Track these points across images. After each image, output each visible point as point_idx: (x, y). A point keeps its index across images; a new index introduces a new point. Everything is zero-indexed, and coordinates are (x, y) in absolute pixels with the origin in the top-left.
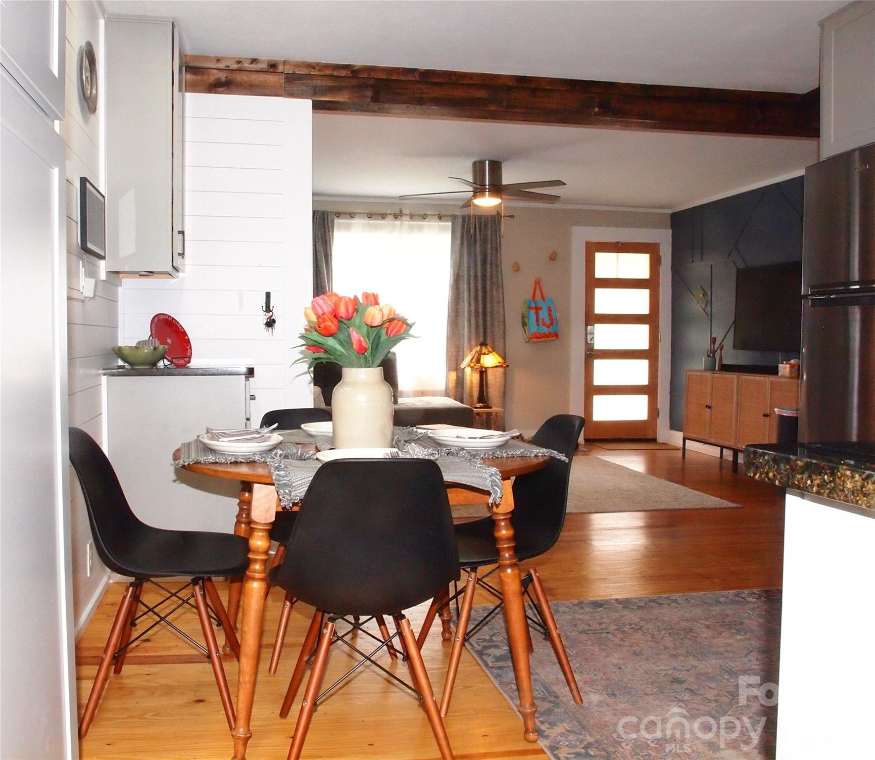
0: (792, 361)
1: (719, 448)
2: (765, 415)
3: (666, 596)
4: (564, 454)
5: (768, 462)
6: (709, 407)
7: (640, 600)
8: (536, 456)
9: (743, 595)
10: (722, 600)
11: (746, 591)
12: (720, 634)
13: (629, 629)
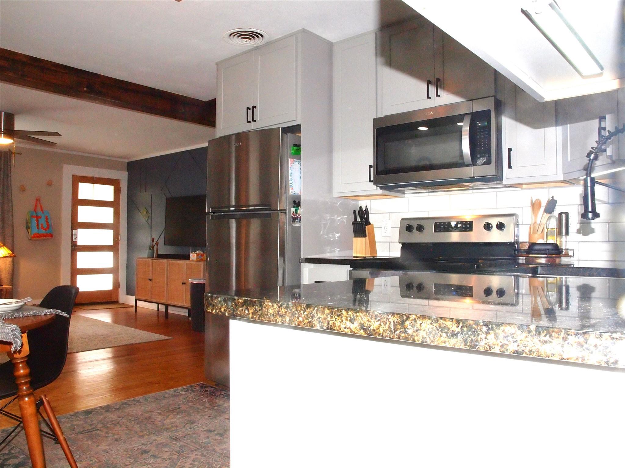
0: (197, 252)
1: (157, 304)
2: (183, 283)
3: (132, 399)
4: (66, 312)
5: (220, 302)
6: (150, 280)
7: (116, 404)
8: (45, 314)
9: (178, 391)
10: (167, 395)
11: (180, 388)
12: (167, 417)
13: (111, 425)
